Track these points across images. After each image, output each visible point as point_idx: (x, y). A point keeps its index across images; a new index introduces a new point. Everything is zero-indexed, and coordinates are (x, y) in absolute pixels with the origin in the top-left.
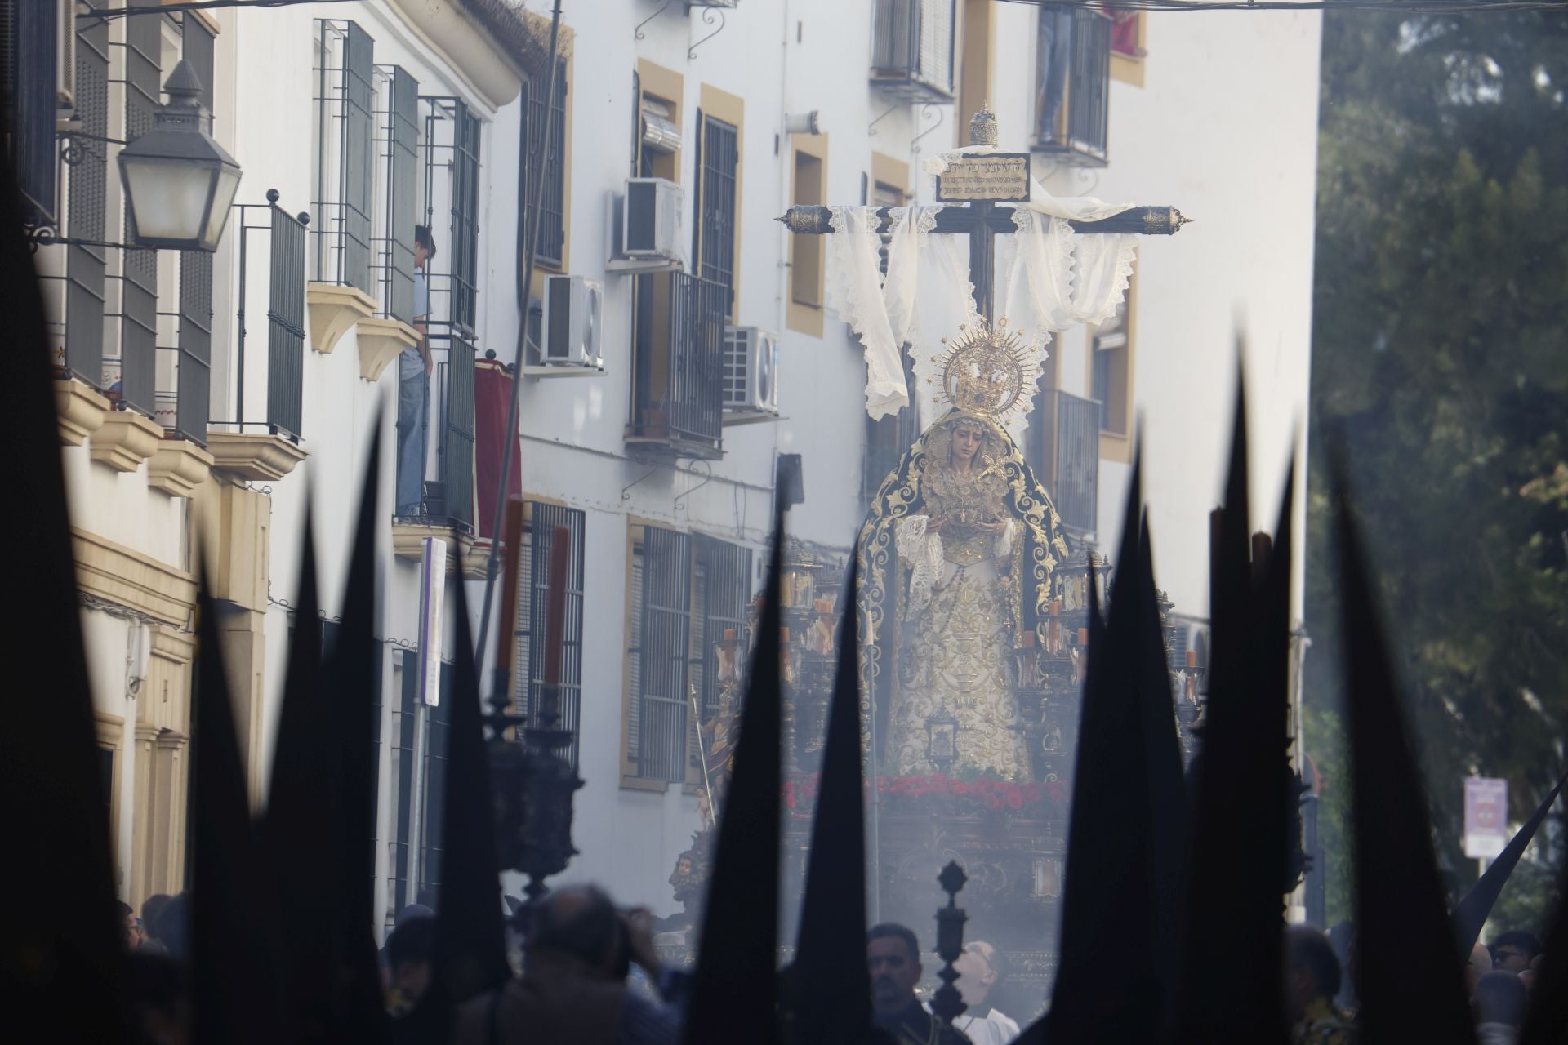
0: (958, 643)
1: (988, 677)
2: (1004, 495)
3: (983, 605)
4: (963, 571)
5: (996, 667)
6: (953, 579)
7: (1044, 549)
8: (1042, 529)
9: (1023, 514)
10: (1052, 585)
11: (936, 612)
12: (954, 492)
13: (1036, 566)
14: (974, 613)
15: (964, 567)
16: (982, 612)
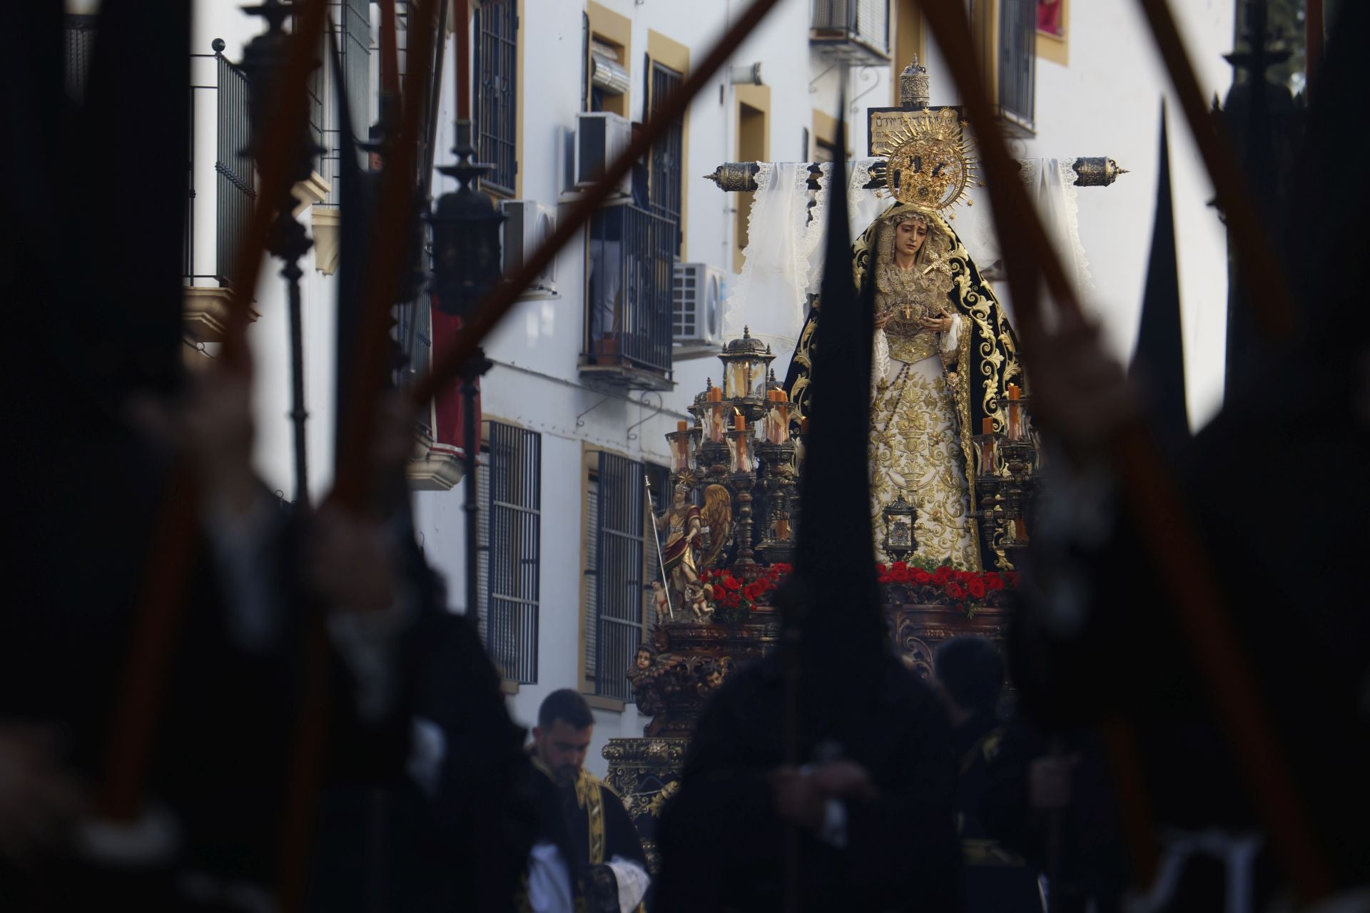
0: (904, 441)
1: (934, 477)
2: (949, 290)
3: (930, 403)
4: (908, 369)
5: (943, 466)
6: (898, 377)
7: (991, 344)
8: (989, 324)
9: (969, 310)
10: (1000, 381)
11: (881, 411)
12: (899, 288)
13: (984, 361)
14: (919, 411)
15: (909, 365)
16: (928, 410)
